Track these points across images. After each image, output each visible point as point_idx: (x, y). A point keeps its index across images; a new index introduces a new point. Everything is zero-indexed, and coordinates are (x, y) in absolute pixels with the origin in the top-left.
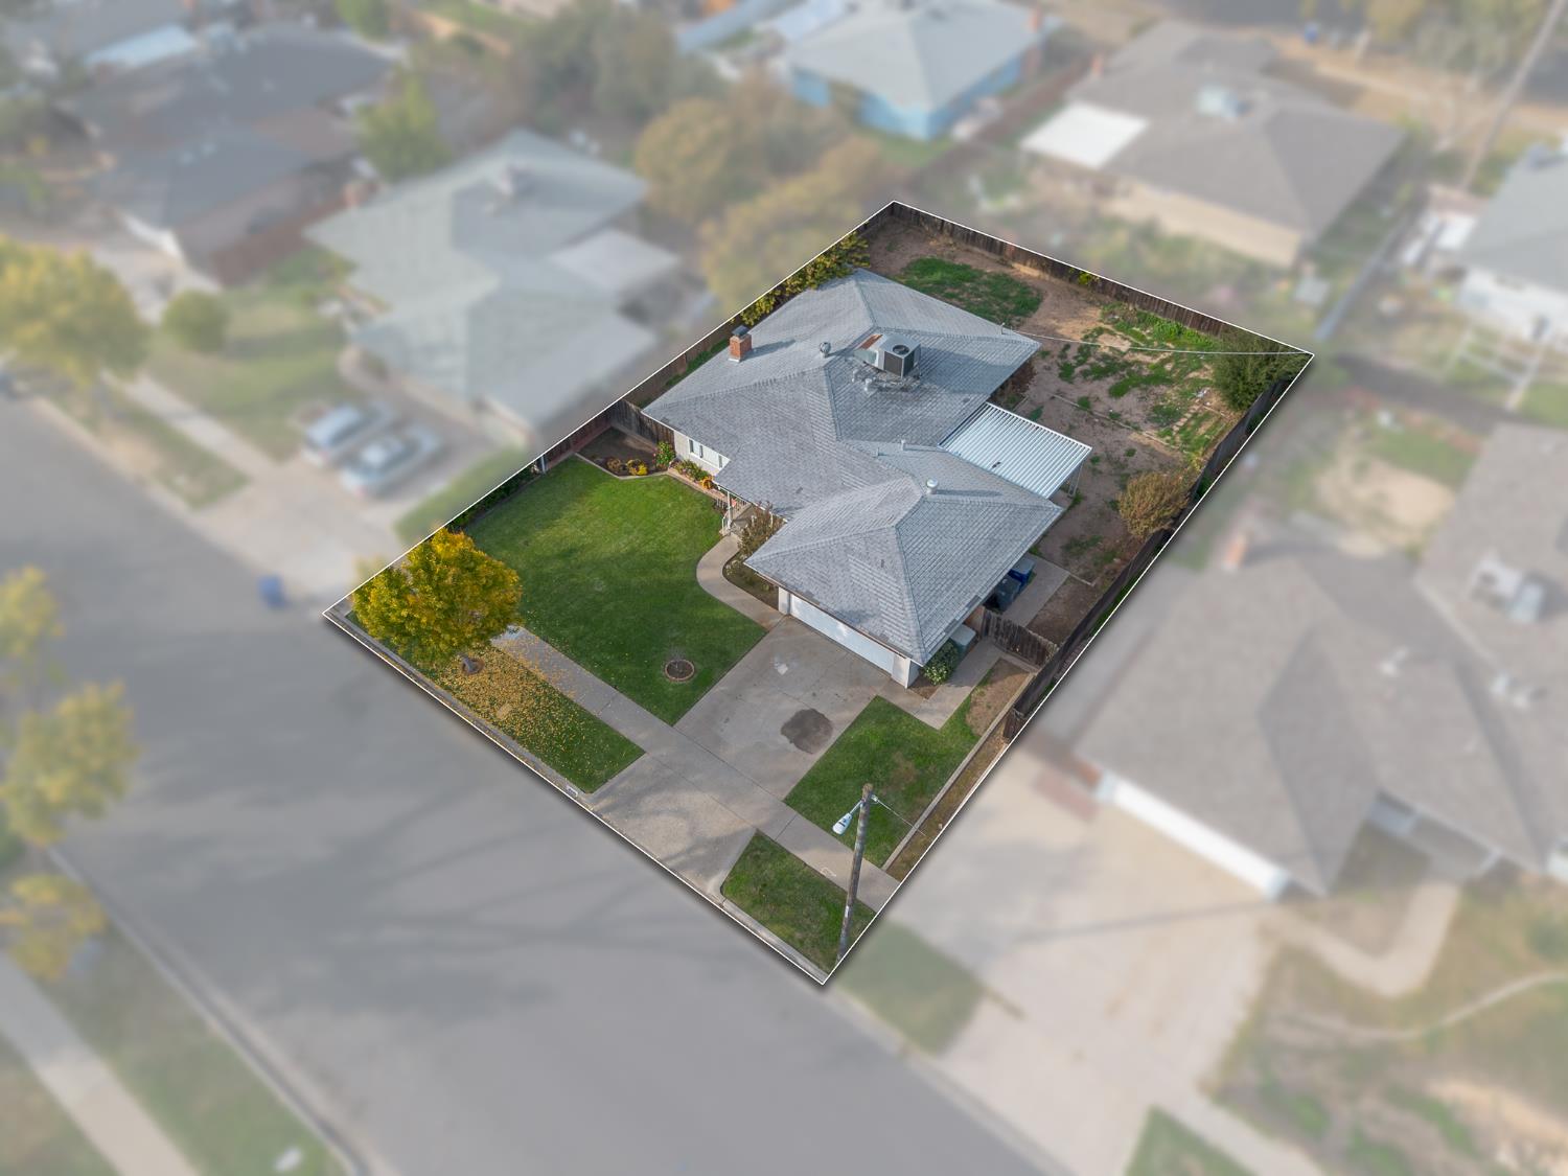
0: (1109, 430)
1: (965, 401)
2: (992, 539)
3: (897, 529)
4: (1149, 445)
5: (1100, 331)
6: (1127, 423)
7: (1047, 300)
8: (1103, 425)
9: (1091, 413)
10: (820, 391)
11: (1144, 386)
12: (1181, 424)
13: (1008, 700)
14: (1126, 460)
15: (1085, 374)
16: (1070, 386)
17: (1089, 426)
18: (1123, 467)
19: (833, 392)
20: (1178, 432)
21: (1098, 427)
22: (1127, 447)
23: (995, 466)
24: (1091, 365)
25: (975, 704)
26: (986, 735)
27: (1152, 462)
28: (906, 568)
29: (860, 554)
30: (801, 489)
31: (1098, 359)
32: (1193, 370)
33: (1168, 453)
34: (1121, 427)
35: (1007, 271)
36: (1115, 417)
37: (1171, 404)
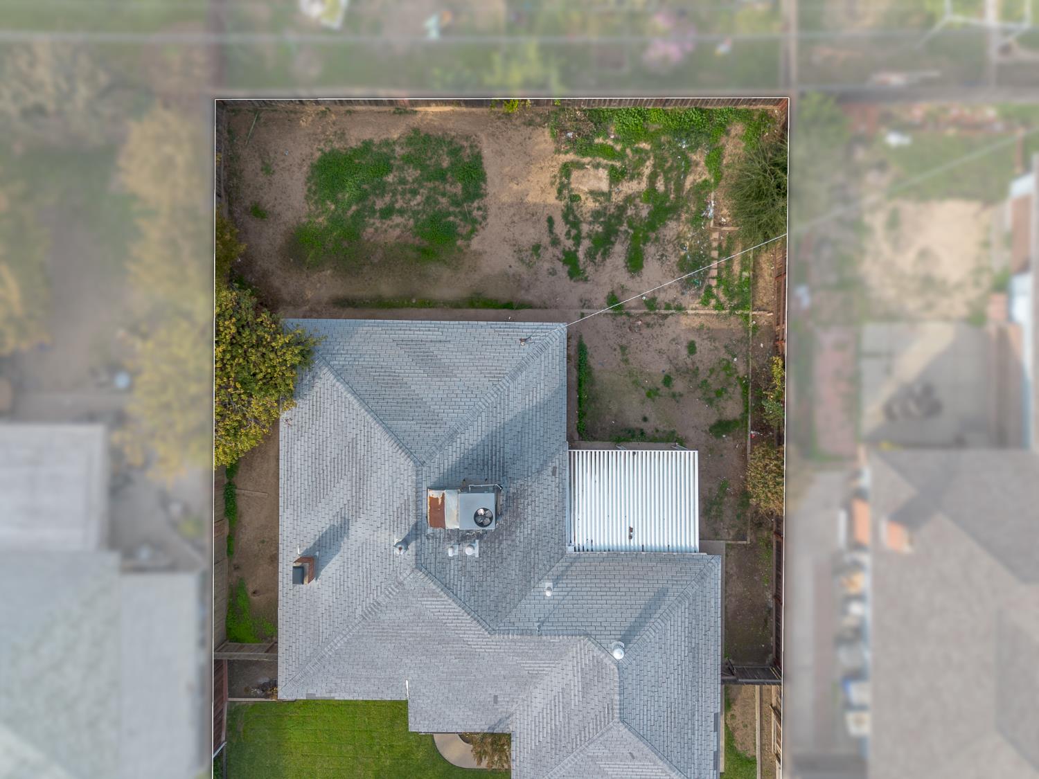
0: (657, 330)
1: (554, 473)
2: (692, 650)
3: (623, 722)
4: (702, 326)
5: (566, 169)
6: (668, 307)
7: (486, 152)
8: (648, 325)
9: (628, 315)
10: (433, 594)
11: (653, 235)
12: (714, 273)
13: (754, 708)
14: (693, 363)
15: (591, 255)
16: (588, 286)
17: (636, 335)
18: (695, 372)
19: (447, 588)
20: (718, 286)
21: (646, 332)
22: (685, 344)
23: (631, 537)
24: (589, 236)
25: (734, 729)
26: (758, 753)
27: (716, 348)
28: (653, 748)
29: (607, 757)
30: (496, 697)
31: (590, 223)
32: (686, 174)
33: (724, 326)
34: (666, 316)
35: (414, 121)
36: (651, 304)
37: (691, 246)
